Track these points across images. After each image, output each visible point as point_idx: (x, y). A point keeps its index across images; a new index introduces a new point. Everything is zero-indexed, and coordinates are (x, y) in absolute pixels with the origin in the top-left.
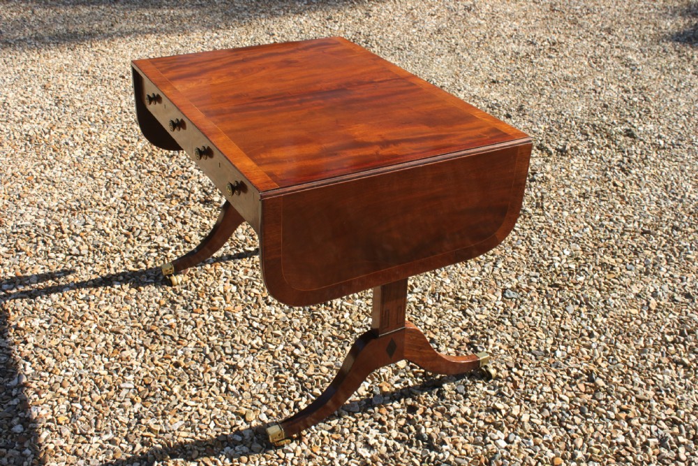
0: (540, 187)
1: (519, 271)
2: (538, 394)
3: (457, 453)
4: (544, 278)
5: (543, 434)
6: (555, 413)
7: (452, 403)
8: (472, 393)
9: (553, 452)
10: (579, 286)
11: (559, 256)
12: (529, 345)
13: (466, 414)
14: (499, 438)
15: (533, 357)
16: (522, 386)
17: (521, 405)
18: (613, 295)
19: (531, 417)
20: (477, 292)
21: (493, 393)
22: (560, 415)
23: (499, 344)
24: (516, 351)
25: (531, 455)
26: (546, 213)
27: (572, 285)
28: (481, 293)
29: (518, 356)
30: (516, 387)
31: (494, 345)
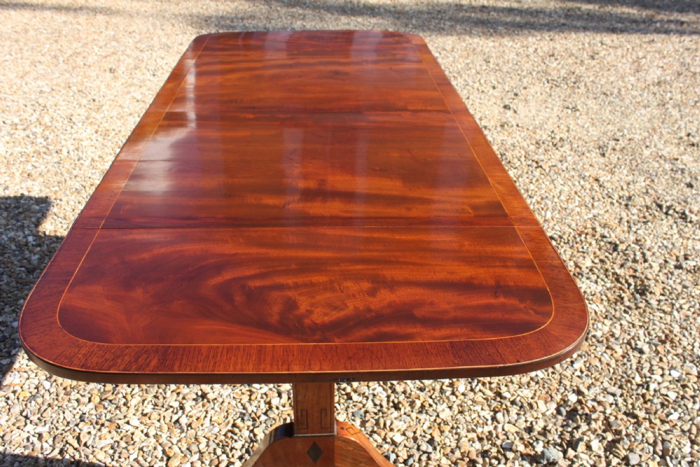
0: (684, 278)
1: (597, 380)
4: (625, 401)
10: (667, 427)
11: (662, 375)
20: (527, 393)
26: (675, 313)
27: (657, 422)
28: (530, 395)
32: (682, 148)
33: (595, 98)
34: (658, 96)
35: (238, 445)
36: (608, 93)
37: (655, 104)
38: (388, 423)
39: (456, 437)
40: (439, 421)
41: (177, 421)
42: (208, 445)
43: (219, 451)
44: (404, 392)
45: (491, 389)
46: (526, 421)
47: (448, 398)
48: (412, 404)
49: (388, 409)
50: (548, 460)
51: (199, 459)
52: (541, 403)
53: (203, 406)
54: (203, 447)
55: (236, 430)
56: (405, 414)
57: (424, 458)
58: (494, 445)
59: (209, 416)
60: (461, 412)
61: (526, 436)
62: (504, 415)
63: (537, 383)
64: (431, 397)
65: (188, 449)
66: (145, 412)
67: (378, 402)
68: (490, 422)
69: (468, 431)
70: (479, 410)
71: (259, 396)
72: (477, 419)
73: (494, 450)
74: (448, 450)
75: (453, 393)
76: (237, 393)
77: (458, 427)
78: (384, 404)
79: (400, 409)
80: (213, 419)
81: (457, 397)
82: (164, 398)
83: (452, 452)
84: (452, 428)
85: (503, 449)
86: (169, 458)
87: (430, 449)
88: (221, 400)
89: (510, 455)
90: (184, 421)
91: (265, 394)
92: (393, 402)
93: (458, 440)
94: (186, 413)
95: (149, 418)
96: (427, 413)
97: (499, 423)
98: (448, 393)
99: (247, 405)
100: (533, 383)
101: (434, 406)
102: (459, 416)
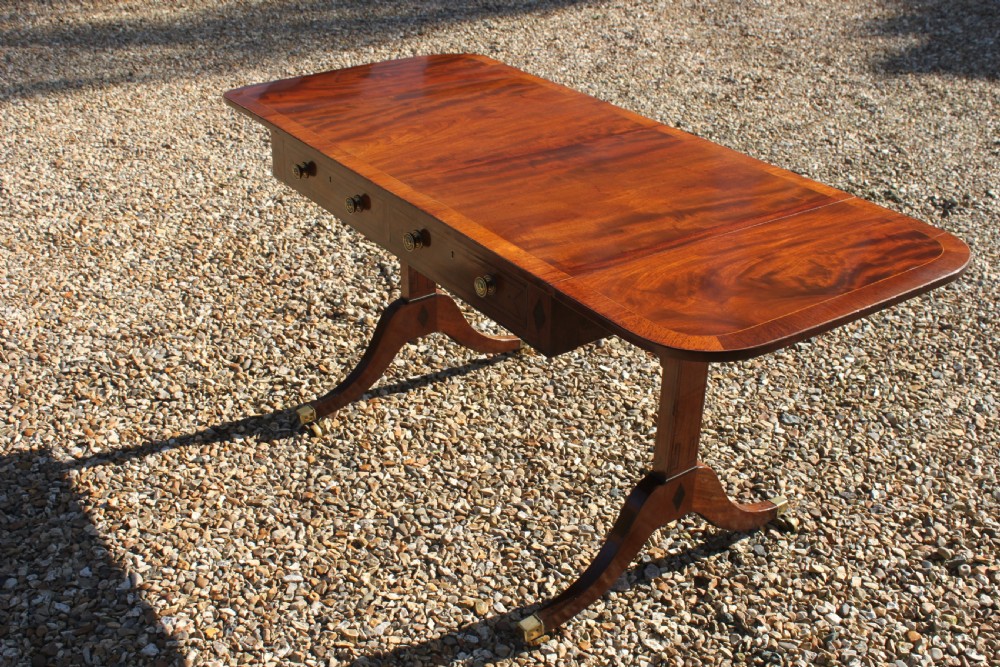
1: (792, 387)
2: (864, 550)
3: (778, 635)
4: (829, 395)
5: (885, 602)
6: (892, 573)
7: (753, 569)
8: (776, 554)
9: (904, 624)
10: (878, 403)
11: (841, 364)
12: (834, 485)
13: (776, 582)
14: (829, 612)
15: (843, 501)
16: (840, 540)
17: (846, 566)
18: (925, 411)
19: (863, 581)
20: (745, 419)
21: (804, 551)
22: (899, 575)
23: (794, 487)
24: (818, 494)
25: (876, 630)
27: (868, 402)
28: (750, 420)
29: (822, 500)
30: (832, 543)
31: (788, 489)
45: (710, 428)
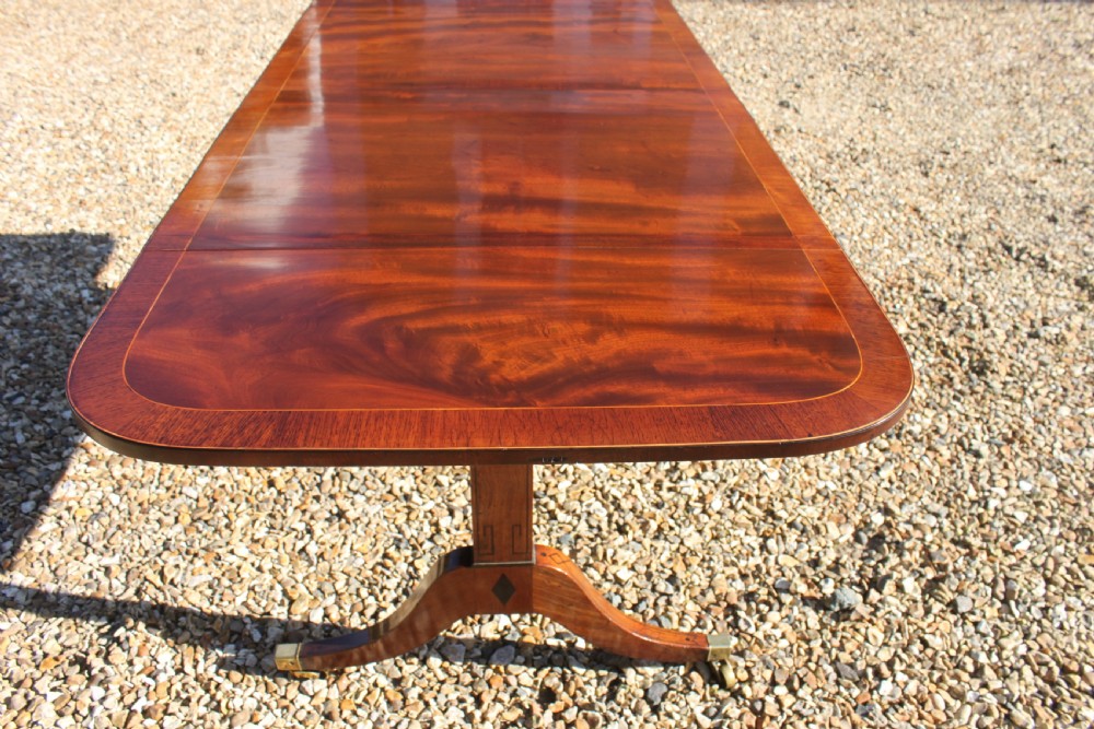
0: (1042, 351)
1: (913, 494)
4: (953, 523)
7: (621, 714)
8: (671, 708)
10: (1013, 560)
11: (1007, 488)
12: (842, 648)
15: (833, 676)
18: (1072, 600)
20: (811, 512)
21: (707, 722)
23: (785, 627)
24: (810, 652)
26: (1028, 400)
27: (999, 553)
28: (817, 515)
29: (806, 663)
30: (759, 728)
31: (775, 627)
32: (1042, 166)
33: (915, 93)
34: (1008, 89)
35: (392, 584)
36: (935, 84)
37: (1004, 101)
38: (610, 553)
39: (709, 572)
40: (683, 550)
41: (303, 550)
42: (348, 584)
43: (364, 592)
44: (633, 510)
45: (759, 506)
46: (810, 551)
47: (697, 518)
48: (644, 526)
49: (610, 533)
50: (841, 605)
51: (336, 603)
52: (832, 526)
53: (341, 528)
54: (340, 586)
55: (389, 563)
56: (634, 540)
57: (662, 602)
58: (764, 584)
59: (349, 542)
60: (716, 538)
61: (810, 572)
62: (777, 542)
63: (827, 497)
64: (672, 517)
65: (319, 589)
66: (256, 538)
67: (594, 524)
68: (757, 552)
69: (726, 565)
70: (742, 535)
71: (421, 515)
72: (739, 547)
73: (763, 592)
74: (697, 591)
75: (704, 511)
76: (389, 511)
77: (711, 559)
78: (604, 526)
79: (627, 533)
80: (355, 547)
81: (710, 516)
82: (284, 517)
83: (703, 593)
84: (703, 560)
85: (777, 590)
86: (292, 602)
87: (671, 589)
88: (366, 520)
89: (786, 598)
90: (313, 549)
91: (431, 512)
92: (617, 523)
93: (711, 577)
94: (315, 538)
95: (263, 546)
96: (666, 539)
97: (770, 553)
98: (697, 511)
99: (405, 527)
100: (820, 498)
101: (677, 528)
102: (713, 544)
